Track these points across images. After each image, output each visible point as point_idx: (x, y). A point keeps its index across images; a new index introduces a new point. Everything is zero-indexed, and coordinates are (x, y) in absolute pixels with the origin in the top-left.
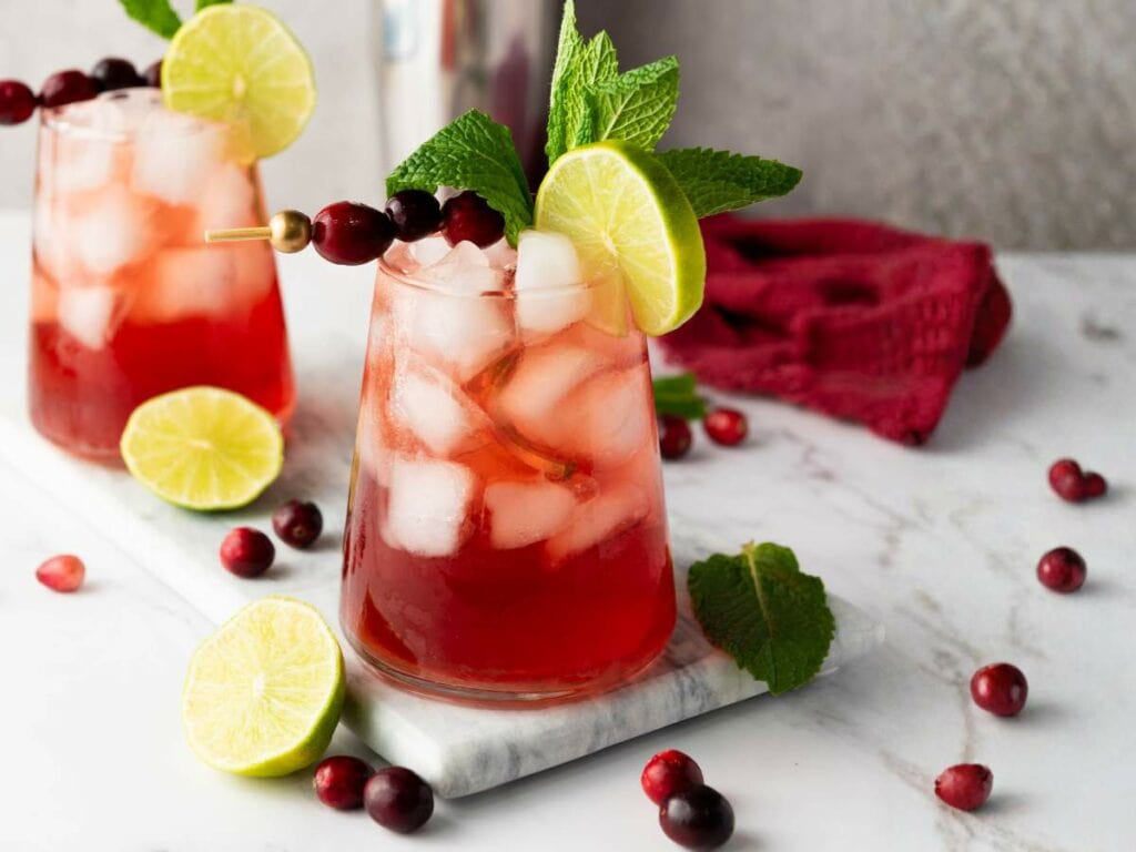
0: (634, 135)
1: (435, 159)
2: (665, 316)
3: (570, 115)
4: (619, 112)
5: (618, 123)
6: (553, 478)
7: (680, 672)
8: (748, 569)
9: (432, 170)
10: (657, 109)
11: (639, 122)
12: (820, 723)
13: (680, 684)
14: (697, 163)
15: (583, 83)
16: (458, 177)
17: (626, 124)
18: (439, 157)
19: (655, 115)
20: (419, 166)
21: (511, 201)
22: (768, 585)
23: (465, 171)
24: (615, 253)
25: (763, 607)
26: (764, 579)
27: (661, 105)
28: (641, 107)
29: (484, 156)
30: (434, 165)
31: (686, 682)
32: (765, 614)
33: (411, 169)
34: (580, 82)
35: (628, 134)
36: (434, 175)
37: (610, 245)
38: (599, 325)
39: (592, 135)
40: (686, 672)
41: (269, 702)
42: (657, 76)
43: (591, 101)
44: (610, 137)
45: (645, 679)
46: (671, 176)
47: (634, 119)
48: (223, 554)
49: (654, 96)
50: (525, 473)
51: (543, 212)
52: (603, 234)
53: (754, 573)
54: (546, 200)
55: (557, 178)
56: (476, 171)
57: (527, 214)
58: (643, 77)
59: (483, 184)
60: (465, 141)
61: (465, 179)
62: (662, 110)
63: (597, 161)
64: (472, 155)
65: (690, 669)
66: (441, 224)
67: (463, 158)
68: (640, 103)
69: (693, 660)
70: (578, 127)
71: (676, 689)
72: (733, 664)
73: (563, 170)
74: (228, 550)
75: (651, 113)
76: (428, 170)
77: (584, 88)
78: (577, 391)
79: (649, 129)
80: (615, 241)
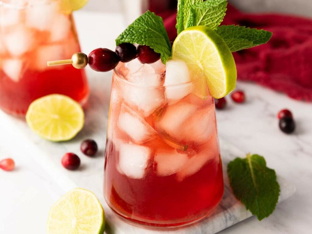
0: (209, 23)
1: (134, 32)
2: (222, 93)
3: (185, 14)
4: (204, 15)
5: (203, 19)
6: (179, 151)
7: (226, 211)
8: (248, 164)
9: (133, 37)
10: (218, 14)
11: (211, 19)
12: (275, 226)
13: (226, 217)
14: (233, 30)
15: (190, 3)
16: (143, 40)
17: (207, 19)
18: (135, 31)
19: (218, 16)
20: (128, 35)
21: (163, 48)
22: (256, 172)
23: (145, 37)
24: (202, 69)
25: (254, 181)
26: (254, 169)
27: (220, 13)
28: (212, 14)
29: (153, 30)
30: (133, 35)
31: (228, 215)
32: (255, 184)
33: (125, 36)
34: (189, 2)
35: (207, 23)
36: (134, 39)
37: (200, 65)
38: (197, 94)
39: (194, 23)
40: (228, 212)
41: (77, 229)
42: (218, 4)
43: (193, 11)
44: (200, 24)
45: (213, 215)
46: (224, 41)
47: (209, 18)
48: (62, 163)
49: (217, 10)
50: (169, 149)
51: (175, 52)
52: (198, 61)
53: (251, 166)
54: (176, 47)
55: (180, 40)
56: (149, 37)
57: (169, 52)
58: (213, 3)
59: (152, 42)
60: (145, 24)
61: (146, 41)
62: (220, 15)
63: (195, 35)
64: (148, 30)
65: (229, 210)
66: (137, 55)
67: (144, 31)
68: (212, 12)
69: (230, 206)
70: (188, 19)
71: (224, 218)
72: (244, 207)
73: (182, 37)
74: (64, 161)
75: (216, 16)
76: (131, 37)
77: (190, 6)
78: (189, 120)
79: (215, 21)
80: (202, 64)
